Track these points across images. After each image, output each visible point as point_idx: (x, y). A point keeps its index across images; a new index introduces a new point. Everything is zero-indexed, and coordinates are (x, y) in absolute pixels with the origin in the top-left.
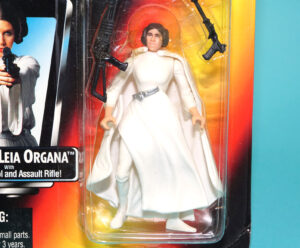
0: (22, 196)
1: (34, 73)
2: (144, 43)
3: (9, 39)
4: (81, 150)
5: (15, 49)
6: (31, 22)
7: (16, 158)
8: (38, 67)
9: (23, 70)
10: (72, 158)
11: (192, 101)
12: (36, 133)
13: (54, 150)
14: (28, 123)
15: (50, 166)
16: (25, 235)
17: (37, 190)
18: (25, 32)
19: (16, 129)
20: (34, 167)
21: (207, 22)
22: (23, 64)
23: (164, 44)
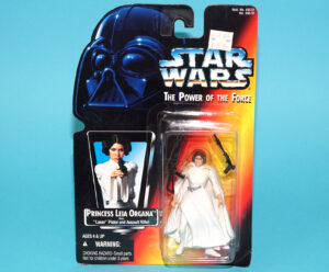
0: (128, 234)
1: (135, 171)
2: (193, 161)
3: (122, 153)
4: (160, 210)
5: (125, 158)
6: (133, 144)
7: (125, 214)
8: (137, 167)
9: (129, 169)
10: (155, 214)
11: (218, 191)
12: (136, 201)
13: (145, 210)
14: (132, 196)
15: (144, 218)
16: (130, 253)
17: (136, 231)
18: (130, 150)
19: (125, 199)
20: (135, 219)
21: (225, 154)
22: (129, 166)
23: (204, 162)
